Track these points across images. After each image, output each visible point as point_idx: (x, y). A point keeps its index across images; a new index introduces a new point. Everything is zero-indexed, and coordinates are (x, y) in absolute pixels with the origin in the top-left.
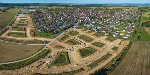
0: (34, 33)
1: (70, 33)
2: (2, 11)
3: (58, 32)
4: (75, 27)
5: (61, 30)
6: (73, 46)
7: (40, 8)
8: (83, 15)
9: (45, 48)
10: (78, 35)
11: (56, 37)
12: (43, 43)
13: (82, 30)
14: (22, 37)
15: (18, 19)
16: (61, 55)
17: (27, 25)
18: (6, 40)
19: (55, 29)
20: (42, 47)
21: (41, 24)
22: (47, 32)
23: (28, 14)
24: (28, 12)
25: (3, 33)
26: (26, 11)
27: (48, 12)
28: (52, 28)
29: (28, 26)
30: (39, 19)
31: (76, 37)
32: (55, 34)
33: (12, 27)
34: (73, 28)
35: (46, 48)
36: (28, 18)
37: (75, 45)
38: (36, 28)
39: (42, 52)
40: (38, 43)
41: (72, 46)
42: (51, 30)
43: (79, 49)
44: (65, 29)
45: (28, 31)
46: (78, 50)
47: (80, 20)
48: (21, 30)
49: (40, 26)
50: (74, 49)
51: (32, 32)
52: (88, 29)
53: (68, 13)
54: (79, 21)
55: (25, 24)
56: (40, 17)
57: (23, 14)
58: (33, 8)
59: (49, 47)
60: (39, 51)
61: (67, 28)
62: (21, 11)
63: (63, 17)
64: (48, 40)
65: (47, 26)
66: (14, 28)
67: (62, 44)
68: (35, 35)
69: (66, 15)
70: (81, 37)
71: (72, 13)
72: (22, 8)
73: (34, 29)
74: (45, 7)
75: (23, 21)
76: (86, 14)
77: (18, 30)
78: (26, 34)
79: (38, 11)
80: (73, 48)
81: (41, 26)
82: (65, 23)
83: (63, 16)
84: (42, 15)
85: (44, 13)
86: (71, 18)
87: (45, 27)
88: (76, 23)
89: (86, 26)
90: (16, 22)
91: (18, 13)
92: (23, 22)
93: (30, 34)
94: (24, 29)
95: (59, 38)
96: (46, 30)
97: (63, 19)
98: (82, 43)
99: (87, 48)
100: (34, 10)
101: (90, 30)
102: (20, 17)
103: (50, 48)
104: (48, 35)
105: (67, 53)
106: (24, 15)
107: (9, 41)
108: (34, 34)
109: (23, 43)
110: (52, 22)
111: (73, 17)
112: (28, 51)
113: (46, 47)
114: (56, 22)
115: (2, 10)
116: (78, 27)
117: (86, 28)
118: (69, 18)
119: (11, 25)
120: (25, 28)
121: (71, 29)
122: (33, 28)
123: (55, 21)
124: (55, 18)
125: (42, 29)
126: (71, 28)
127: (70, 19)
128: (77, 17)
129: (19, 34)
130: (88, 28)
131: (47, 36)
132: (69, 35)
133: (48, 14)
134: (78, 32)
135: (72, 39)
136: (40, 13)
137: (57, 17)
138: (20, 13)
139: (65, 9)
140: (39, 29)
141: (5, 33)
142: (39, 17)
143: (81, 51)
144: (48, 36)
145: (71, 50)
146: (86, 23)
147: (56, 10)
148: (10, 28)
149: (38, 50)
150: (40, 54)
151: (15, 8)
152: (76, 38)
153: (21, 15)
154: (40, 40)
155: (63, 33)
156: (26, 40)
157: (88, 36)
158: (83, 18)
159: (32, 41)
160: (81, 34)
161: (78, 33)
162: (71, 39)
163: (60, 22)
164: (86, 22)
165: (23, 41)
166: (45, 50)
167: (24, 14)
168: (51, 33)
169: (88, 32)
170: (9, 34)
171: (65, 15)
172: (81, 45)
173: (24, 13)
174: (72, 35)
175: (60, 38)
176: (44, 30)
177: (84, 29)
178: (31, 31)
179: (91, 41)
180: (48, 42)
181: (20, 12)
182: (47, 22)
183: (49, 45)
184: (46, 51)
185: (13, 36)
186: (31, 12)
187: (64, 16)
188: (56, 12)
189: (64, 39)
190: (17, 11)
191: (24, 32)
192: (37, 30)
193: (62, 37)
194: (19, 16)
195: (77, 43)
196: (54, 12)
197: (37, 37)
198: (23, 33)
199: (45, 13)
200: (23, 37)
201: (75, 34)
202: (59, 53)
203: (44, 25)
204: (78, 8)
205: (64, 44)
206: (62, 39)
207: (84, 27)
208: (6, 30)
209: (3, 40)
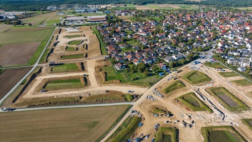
0: (106, 73)
1: (189, 77)
2: (9, 22)
3: (159, 72)
4: (203, 61)
5: (167, 67)
6: (193, 113)
7: (115, 9)
8: (230, 29)
9: (129, 113)
10: (209, 85)
11: (155, 83)
12: (126, 100)
13: (222, 74)
14: (77, 88)
15: (63, 41)
16: (164, 135)
17: (86, 56)
18: (39, 106)
19: (153, 62)
20: (125, 109)
21: (120, 51)
22: (135, 72)
23: (87, 25)
24: (86, 20)
25: (26, 86)
26: (82, 18)
27: (137, 20)
28: (146, 59)
29: (89, 57)
30: (115, 39)
31: (202, 89)
32: (152, 75)
33: (50, 65)
34: (196, 63)
35: (133, 112)
36: (89, 36)
37: (198, 113)
38: (110, 62)
39: (124, 124)
40: (115, 100)
41: (189, 113)
42: (142, 67)
43: (205, 126)
44: (176, 65)
45: (91, 71)
46: (202, 128)
47: (220, 45)
48: (73, 68)
49: (117, 55)
50: (193, 122)
51: (100, 73)
52: (238, 71)
53: (187, 22)
54: (217, 47)
55: (82, 53)
56: (118, 33)
57: (75, 27)
58: (98, 10)
59: (138, 109)
60: (117, 121)
61: (182, 61)
62: (68, 19)
63: (173, 34)
64: (137, 90)
65: (134, 57)
66: (55, 68)
67: (168, 103)
68: (107, 79)
69: (181, 28)
70: (215, 92)
71: (199, 22)
72: (69, 10)
73: (103, 63)
74: (129, 6)
75: (75, 46)
76: (242, 28)
77: (67, 72)
78: (86, 79)
79: (112, 18)
80: (193, 119)
81: (120, 54)
82: (178, 49)
83: (173, 29)
84: (121, 26)
85: (127, 22)
86: (194, 35)
87: (129, 57)
88: (205, 50)
89: (235, 62)
90: (58, 51)
91: (60, 25)
92: (77, 49)
93: (95, 76)
94: (80, 66)
95: (161, 87)
96: (131, 66)
97: (173, 38)
98: (215, 111)
99: (225, 129)
100: (100, 14)
101: (243, 78)
102: (66, 36)
103: (142, 112)
104: (137, 79)
105: (177, 131)
106: (76, 30)
107: (47, 105)
108: (106, 77)
109: (81, 103)
110: (147, 44)
111: (200, 32)
112: (94, 124)
113: (133, 109)
114: (155, 46)
115: (10, 20)
116: (210, 63)
117: (235, 68)
118: (189, 35)
119: (47, 61)
120: (82, 64)
121: (193, 66)
122: (101, 61)
123: (154, 43)
124: (153, 34)
125: (122, 64)
126: (193, 62)
127: (192, 38)
128: (212, 34)
129: (70, 80)
130: (239, 69)
131: (134, 80)
132: (185, 82)
133: (137, 24)
134: (210, 76)
135: (190, 93)
136: (117, 21)
137: (158, 31)
138: (64, 25)
139: (180, 11)
140: (115, 63)
141: (32, 84)
142: (115, 32)
143: (209, 133)
144: (137, 81)
145: (185, 124)
146: (235, 54)
147: (156, 13)
148: (43, 70)
149: (115, 119)
150: (119, 129)
151: (50, 11)
152: (203, 91)
153: (69, 30)
154: (119, 90)
155: (170, 74)
156: (88, 95)
157: (237, 93)
158: (230, 38)
159: (101, 96)
160: (217, 84)
161: (208, 79)
162: (188, 92)
163: (166, 46)
164: (235, 50)
165: (81, 98)
166: (130, 118)
167: (77, 26)
168: (143, 74)
169: (238, 82)
170: (44, 87)
171: (179, 28)
172: (212, 116)
173: (76, 23)
174: (194, 83)
175: (164, 87)
176: (127, 66)
177: (227, 70)
178: (99, 69)
179: (240, 112)
180: (137, 96)
181: (64, 23)
182: (134, 45)
183: (140, 106)
184: (133, 120)
185: (55, 89)
186: (94, 21)
187: (176, 31)
188: (157, 18)
189: (173, 90)
190: (56, 18)
191: (82, 74)
192: (111, 65)
193: (168, 85)
194: (63, 34)
195: (202, 106)
196: (152, 19)
197: (112, 83)
198: (79, 77)
199: (129, 21)
200: (81, 87)
201: (200, 81)
202: (160, 129)
203: (127, 53)
204: (218, 8)
205: (173, 105)
206: (169, 90)
207: (228, 65)
208: (34, 77)
209: (30, 106)
